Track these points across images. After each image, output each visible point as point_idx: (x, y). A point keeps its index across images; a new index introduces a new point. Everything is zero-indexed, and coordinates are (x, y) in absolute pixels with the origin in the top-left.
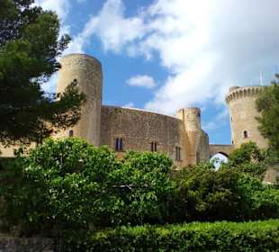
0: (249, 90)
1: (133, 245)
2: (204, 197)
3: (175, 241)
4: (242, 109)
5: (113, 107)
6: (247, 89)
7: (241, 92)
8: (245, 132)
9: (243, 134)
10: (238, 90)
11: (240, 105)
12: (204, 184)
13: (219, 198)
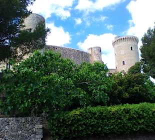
0: (126, 38)
1: (95, 118)
2: (126, 90)
3: (120, 115)
4: (122, 49)
5: (52, 46)
6: (125, 37)
7: (121, 39)
8: (123, 62)
9: (122, 63)
10: (120, 38)
11: (120, 46)
12: (126, 82)
13: (136, 90)
